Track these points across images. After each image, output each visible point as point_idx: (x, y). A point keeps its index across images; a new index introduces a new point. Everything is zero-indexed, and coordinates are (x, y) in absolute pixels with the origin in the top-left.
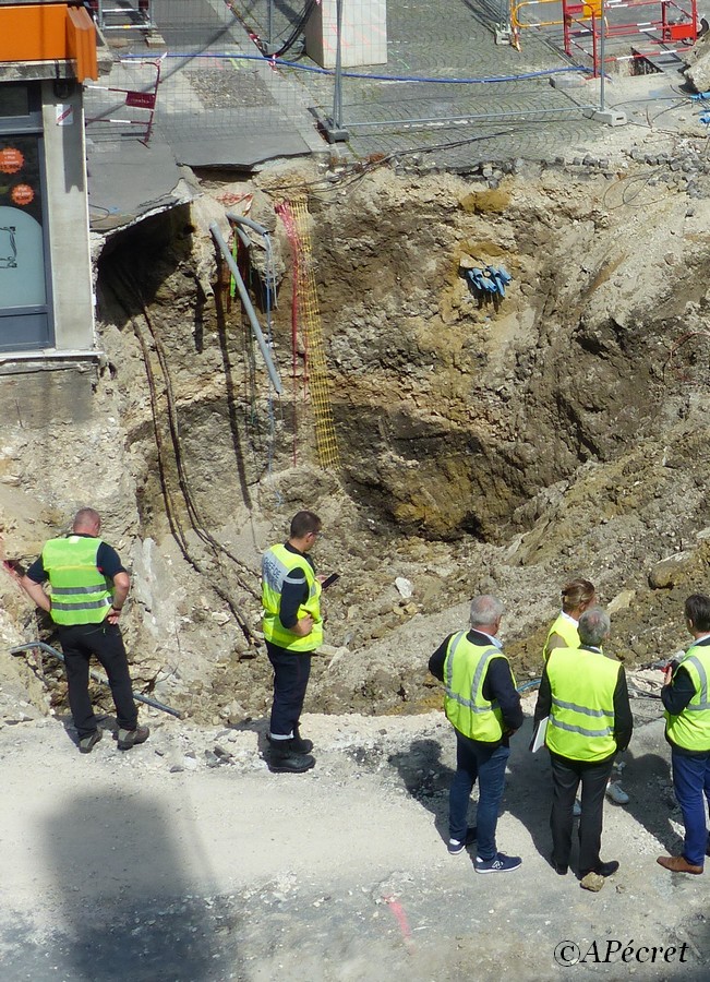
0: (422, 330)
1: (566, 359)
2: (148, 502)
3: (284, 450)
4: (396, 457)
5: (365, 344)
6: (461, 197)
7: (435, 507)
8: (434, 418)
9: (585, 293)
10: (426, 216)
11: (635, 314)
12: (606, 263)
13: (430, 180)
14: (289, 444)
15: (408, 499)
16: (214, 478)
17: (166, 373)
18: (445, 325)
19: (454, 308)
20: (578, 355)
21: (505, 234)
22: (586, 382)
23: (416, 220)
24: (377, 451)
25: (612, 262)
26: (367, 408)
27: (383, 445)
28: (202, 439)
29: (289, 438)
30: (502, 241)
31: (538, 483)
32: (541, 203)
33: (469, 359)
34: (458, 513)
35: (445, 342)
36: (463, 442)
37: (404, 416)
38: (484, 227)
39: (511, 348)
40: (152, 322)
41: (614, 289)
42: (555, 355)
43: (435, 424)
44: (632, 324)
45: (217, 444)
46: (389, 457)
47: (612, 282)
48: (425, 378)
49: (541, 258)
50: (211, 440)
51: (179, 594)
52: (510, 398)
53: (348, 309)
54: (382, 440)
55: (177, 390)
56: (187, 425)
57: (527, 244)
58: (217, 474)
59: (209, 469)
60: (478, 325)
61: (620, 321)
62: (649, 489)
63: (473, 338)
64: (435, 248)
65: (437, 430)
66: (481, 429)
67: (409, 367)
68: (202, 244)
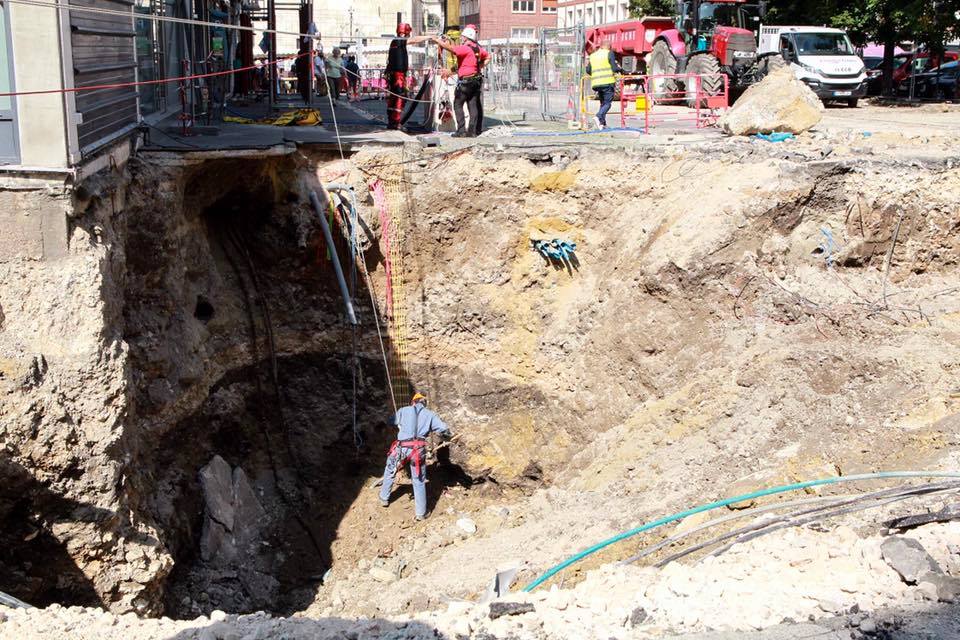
0: (493, 296)
1: (626, 307)
2: (246, 439)
3: (373, 403)
4: (469, 413)
5: (444, 308)
6: (532, 179)
7: (502, 458)
8: (503, 375)
9: (645, 249)
10: (502, 197)
11: (696, 256)
12: (665, 221)
13: (505, 164)
14: (377, 398)
15: (478, 450)
16: (310, 424)
17: (268, 325)
18: (514, 292)
19: (524, 275)
20: (638, 300)
21: (570, 210)
22: (646, 325)
23: (491, 200)
24: (453, 407)
25: (670, 219)
26: (445, 367)
27: (459, 401)
28: (302, 389)
29: (378, 393)
30: (568, 216)
31: (596, 428)
32: (604, 183)
33: (536, 319)
34: (522, 464)
35: (515, 306)
36: (528, 396)
37: (477, 375)
38: (550, 203)
39: (574, 308)
40: (257, 279)
41: (675, 239)
42: (615, 305)
43: (504, 380)
44: (692, 266)
45: (314, 394)
46: (463, 413)
47: (671, 233)
48: (497, 340)
49: (604, 231)
50: (308, 390)
51: (265, 520)
52: (571, 351)
53: (431, 279)
54: (458, 397)
55: (279, 342)
56: (288, 375)
57: (589, 217)
58: (313, 420)
59: (305, 416)
60: (545, 291)
61: (679, 264)
62: (719, 407)
63: (540, 301)
64: (508, 224)
65: (506, 386)
66: (545, 383)
67: (482, 329)
68: (302, 211)
